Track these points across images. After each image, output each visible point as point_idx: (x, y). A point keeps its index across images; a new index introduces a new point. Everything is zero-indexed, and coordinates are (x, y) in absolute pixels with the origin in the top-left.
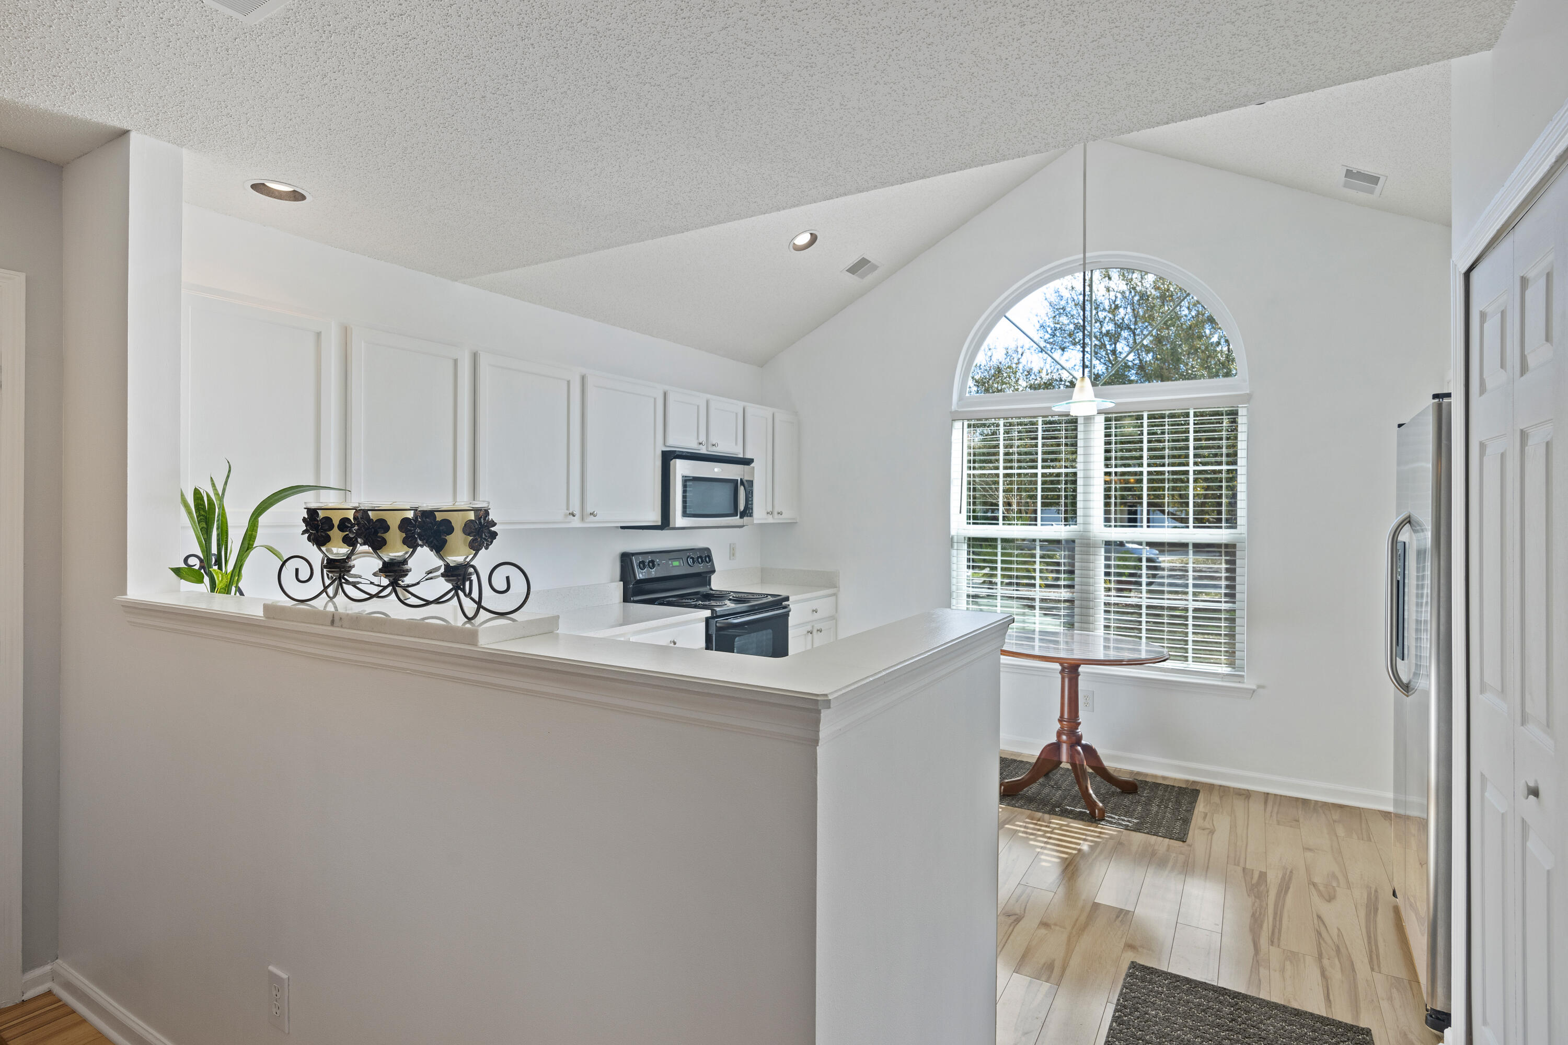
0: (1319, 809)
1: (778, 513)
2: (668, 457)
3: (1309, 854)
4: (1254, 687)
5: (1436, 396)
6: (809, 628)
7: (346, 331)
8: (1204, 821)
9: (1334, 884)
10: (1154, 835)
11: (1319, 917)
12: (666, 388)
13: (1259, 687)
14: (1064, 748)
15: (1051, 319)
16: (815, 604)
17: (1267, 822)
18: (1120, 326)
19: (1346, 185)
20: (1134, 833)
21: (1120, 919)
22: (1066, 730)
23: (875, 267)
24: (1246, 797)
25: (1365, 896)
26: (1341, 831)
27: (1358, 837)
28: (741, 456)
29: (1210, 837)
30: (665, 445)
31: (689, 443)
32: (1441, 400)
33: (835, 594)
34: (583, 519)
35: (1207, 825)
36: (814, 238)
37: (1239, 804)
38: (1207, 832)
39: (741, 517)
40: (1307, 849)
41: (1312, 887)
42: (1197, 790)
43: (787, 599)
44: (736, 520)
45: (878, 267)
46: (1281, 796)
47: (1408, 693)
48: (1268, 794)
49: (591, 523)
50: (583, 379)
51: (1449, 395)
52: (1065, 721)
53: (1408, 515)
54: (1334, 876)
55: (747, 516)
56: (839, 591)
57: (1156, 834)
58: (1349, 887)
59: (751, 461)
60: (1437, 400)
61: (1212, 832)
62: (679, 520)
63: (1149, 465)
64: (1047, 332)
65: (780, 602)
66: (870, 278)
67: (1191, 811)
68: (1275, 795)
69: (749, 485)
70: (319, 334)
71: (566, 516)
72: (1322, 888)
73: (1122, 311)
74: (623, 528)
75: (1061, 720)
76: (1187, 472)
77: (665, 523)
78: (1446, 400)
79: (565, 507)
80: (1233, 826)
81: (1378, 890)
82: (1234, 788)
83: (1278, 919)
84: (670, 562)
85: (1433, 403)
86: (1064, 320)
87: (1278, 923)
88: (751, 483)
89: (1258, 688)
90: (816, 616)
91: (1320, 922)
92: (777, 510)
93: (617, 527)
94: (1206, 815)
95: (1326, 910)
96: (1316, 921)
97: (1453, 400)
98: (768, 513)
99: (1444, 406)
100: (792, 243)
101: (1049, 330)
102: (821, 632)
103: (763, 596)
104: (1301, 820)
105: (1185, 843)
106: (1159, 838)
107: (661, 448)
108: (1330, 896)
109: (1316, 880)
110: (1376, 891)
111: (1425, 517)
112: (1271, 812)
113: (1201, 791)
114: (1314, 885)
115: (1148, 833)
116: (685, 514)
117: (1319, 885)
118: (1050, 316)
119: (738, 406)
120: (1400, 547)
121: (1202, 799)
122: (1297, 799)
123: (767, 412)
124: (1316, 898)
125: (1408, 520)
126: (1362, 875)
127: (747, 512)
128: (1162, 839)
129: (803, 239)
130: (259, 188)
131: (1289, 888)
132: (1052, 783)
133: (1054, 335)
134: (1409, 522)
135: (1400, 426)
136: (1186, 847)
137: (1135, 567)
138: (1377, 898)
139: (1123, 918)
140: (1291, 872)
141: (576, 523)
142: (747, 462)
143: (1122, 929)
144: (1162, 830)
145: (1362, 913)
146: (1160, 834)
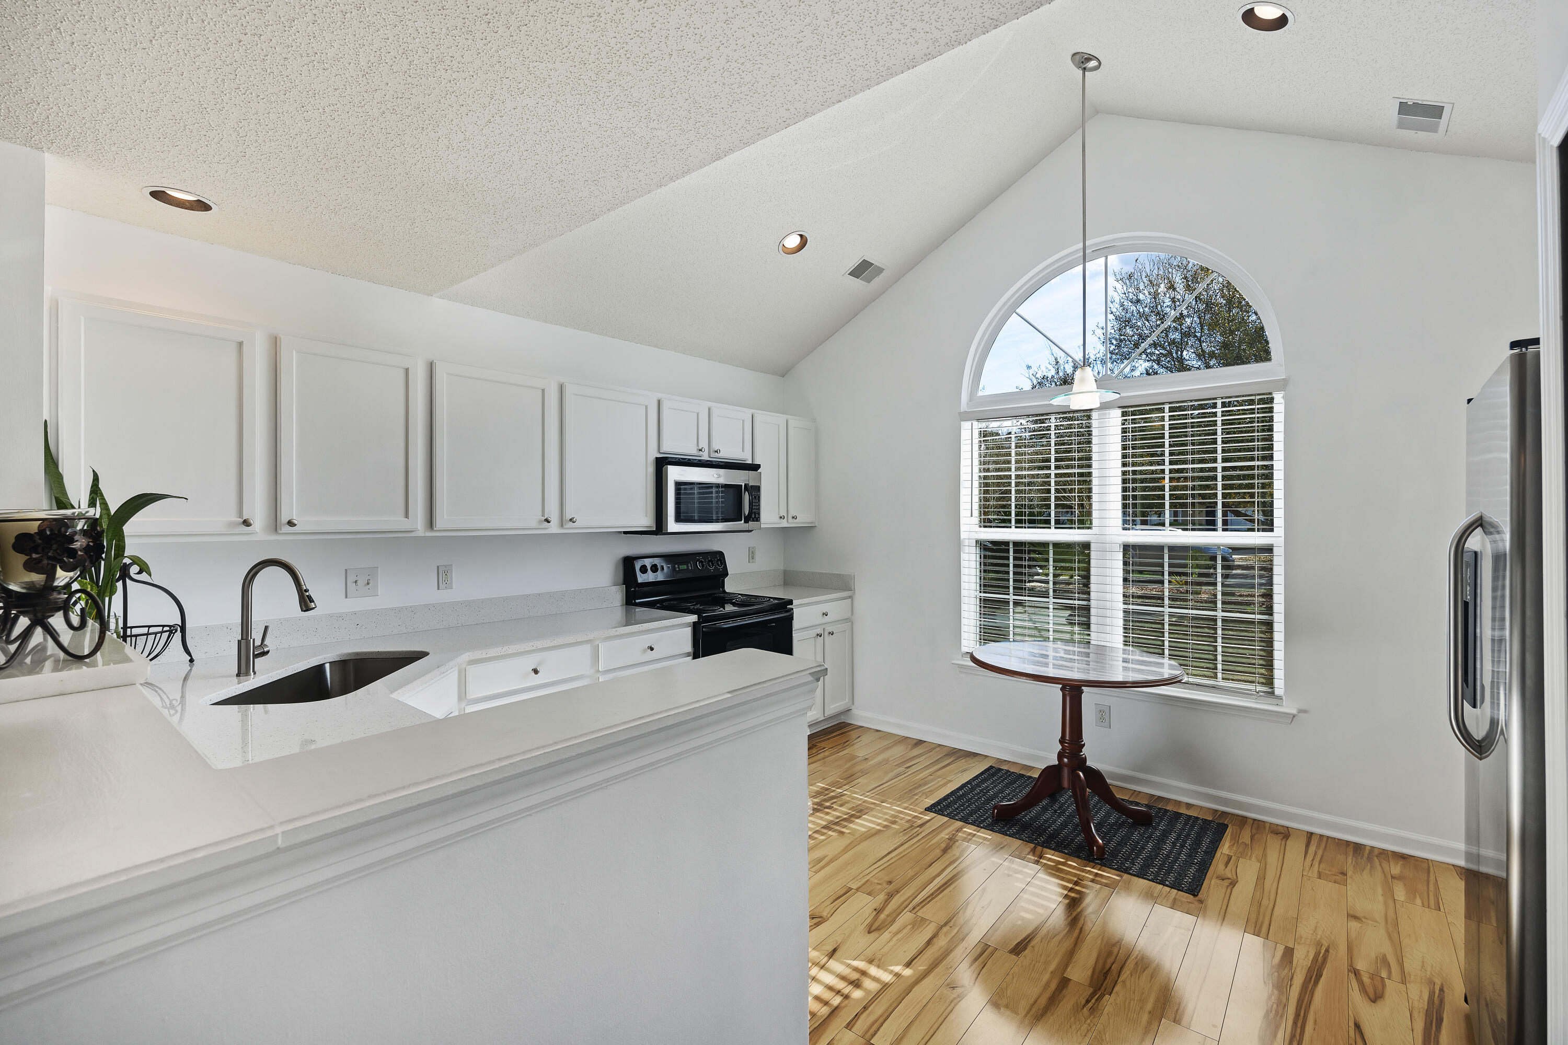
0: (1375, 858)
1: (793, 518)
2: (661, 464)
3: (1354, 925)
4: (1294, 711)
5: (1514, 345)
6: (819, 631)
7: (275, 343)
8: (1226, 867)
9: (1384, 974)
10: (1159, 884)
11: (1357, 1026)
12: (660, 396)
13: (1301, 711)
14: (1066, 772)
15: (1117, 332)
16: (825, 607)
17: (1305, 873)
18: (1187, 334)
19: (1401, 126)
20: (1135, 879)
21: (1090, 1005)
22: (1067, 753)
23: (880, 270)
24: (1284, 838)
25: (1426, 997)
26: (1400, 893)
27: (1423, 903)
28: (750, 462)
29: (1229, 890)
30: (659, 452)
31: (688, 449)
32: (1524, 349)
33: (850, 597)
34: (562, 525)
35: (1229, 873)
36: (804, 242)
37: (1273, 844)
38: (1226, 883)
39: (746, 522)
40: (1353, 917)
41: (1352, 976)
42: (1225, 825)
43: (791, 602)
44: (741, 524)
45: (884, 269)
46: (1328, 837)
47: (1481, 755)
48: (1312, 834)
49: (569, 529)
50: (561, 387)
51: (1536, 341)
52: (1066, 743)
53: (1480, 515)
54: (1384, 961)
55: (753, 521)
56: (854, 593)
57: (1162, 883)
58: (1404, 982)
59: (758, 467)
60: (1516, 351)
61: (1233, 884)
62: (672, 526)
63: (1171, 463)
64: (1113, 344)
65: (784, 606)
66: (877, 281)
67: (1211, 853)
68: (1321, 836)
69: (755, 491)
70: (241, 344)
71: (540, 522)
72: (1366, 979)
73: (1188, 320)
74: (625, 533)
75: (1062, 741)
76: (1215, 469)
77: (660, 528)
78: (1531, 349)
79: (540, 513)
80: (1261, 877)
81: (1445, 990)
82: (1270, 823)
83: (1299, 1025)
84: (676, 566)
85: (1512, 355)
86: (1129, 331)
87: (1299, 1031)
88: (758, 489)
89: (1299, 713)
90: (827, 619)
91: (1357, 1033)
92: (792, 513)
93: (620, 532)
94: (1230, 858)
95: (1370, 1015)
96: (1352, 1034)
97: (1542, 347)
98: (781, 518)
99: (1529, 357)
100: (781, 244)
101: (1114, 342)
102: (832, 635)
103: (766, 600)
104: (1349, 874)
105: (1197, 898)
106: (1165, 887)
107: (654, 454)
108: (1375, 993)
109: (1360, 965)
110: (1442, 990)
111: (1502, 517)
112: (1313, 860)
113: (1230, 826)
114: (1356, 973)
115: (1152, 880)
116: (679, 519)
117: (1363, 973)
118: (1116, 329)
119: (746, 414)
120: (1467, 558)
121: (1229, 837)
122: (1348, 843)
123: (781, 419)
124: (1356, 995)
125: (1479, 523)
126: (1423, 962)
127: (754, 515)
128: (1168, 889)
129: (793, 241)
130: (158, 195)
131: (1321, 976)
132: (1056, 806)
133: (1119, 346)
134: (1481, 525)
135: (1469, 401)
136: (1196, 903)
137: (1208, 567)
138: (1442, 1001)
139: (1094, 1004)
140: (1327, 951)
141: (554, 528)
142: (755, 467)
143: (1089, 1021)
144: (1171, 877)
145: (1420, 1025)
146: (1167, 883)
